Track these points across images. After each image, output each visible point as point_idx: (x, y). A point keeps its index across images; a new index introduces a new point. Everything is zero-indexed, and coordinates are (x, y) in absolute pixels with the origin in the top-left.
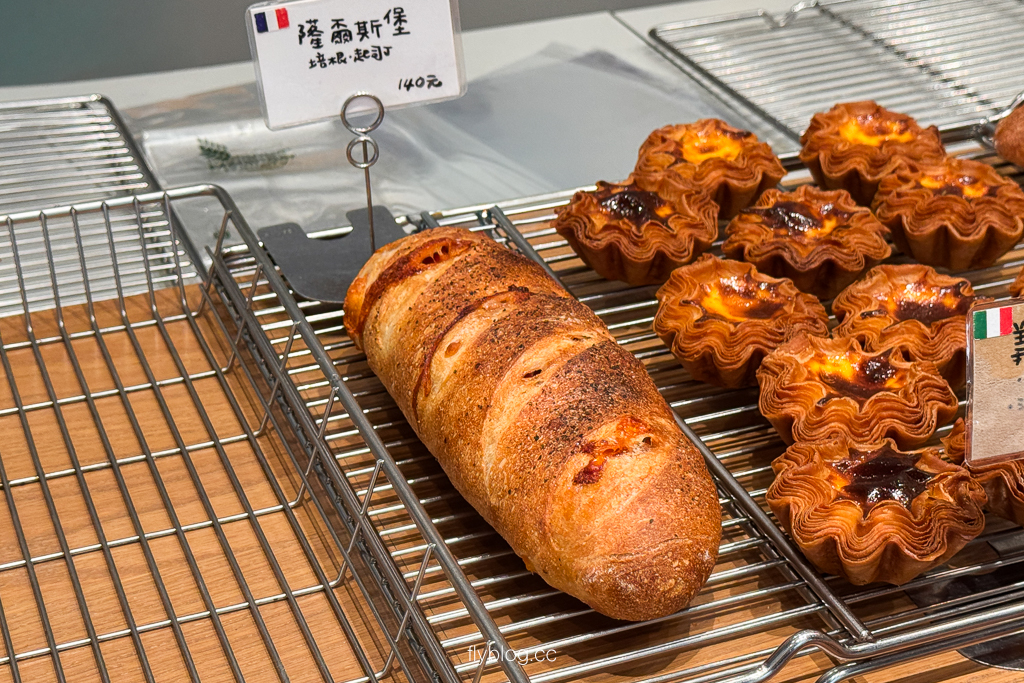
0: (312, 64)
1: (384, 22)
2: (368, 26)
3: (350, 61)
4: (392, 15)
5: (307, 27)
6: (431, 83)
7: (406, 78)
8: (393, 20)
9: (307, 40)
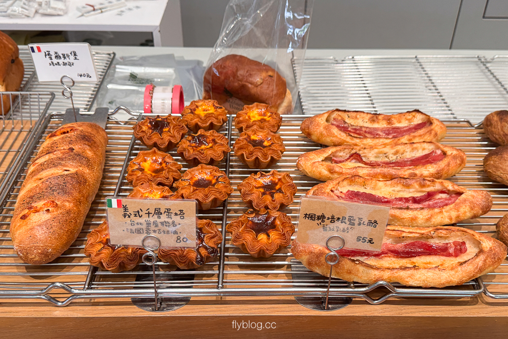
0: (50, 65)
1: (70, 55)
2: (66, 55)
3: (62, 65)
4: (72, 53)
5: (47, 53)
6: (88, 76)
7: (80, 73)
8: (73, 55)
9: (47, 57)
